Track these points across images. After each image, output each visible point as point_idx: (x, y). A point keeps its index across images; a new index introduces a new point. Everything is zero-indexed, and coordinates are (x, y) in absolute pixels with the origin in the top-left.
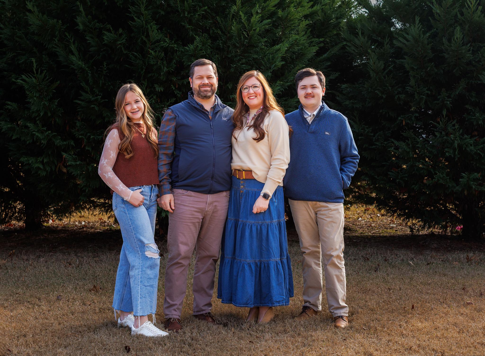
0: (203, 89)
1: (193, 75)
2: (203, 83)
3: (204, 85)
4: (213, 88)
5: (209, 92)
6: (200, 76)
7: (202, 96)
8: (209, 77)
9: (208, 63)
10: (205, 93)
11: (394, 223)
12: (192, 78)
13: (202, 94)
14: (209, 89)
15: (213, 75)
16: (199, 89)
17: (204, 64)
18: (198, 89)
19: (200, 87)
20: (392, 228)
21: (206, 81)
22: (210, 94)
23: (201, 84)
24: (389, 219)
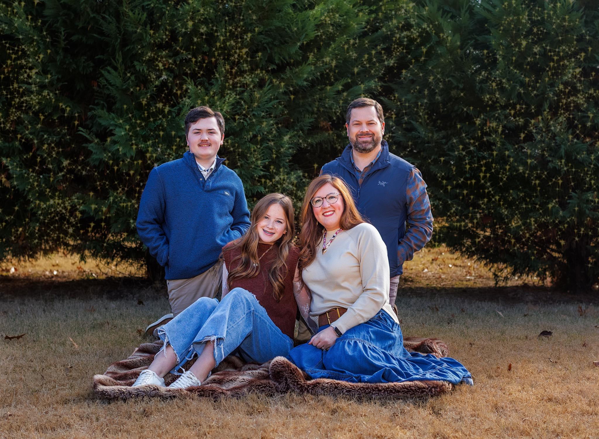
0: (361, 140)
1: (349, 120)
2: (361, 131)
3: (363, 134)
4: (375, 138)
5: (370, 143)
6: (357, 121)
7: (359, 148)
8: (370, 123)
9: (370, 103)
10: (364, 145)
11: (471, 275)
12: (348, 124)
13: (359, 146)
14: (369, 139)
15: (376, 120)
16: (357, 139)
17: (364, 105)
18: (355, 139)
19: (357, 136)
20: (469, 280)
21: (365, 129)
22: (370, 146)
23: (359, 133)
24: (464, 270)
